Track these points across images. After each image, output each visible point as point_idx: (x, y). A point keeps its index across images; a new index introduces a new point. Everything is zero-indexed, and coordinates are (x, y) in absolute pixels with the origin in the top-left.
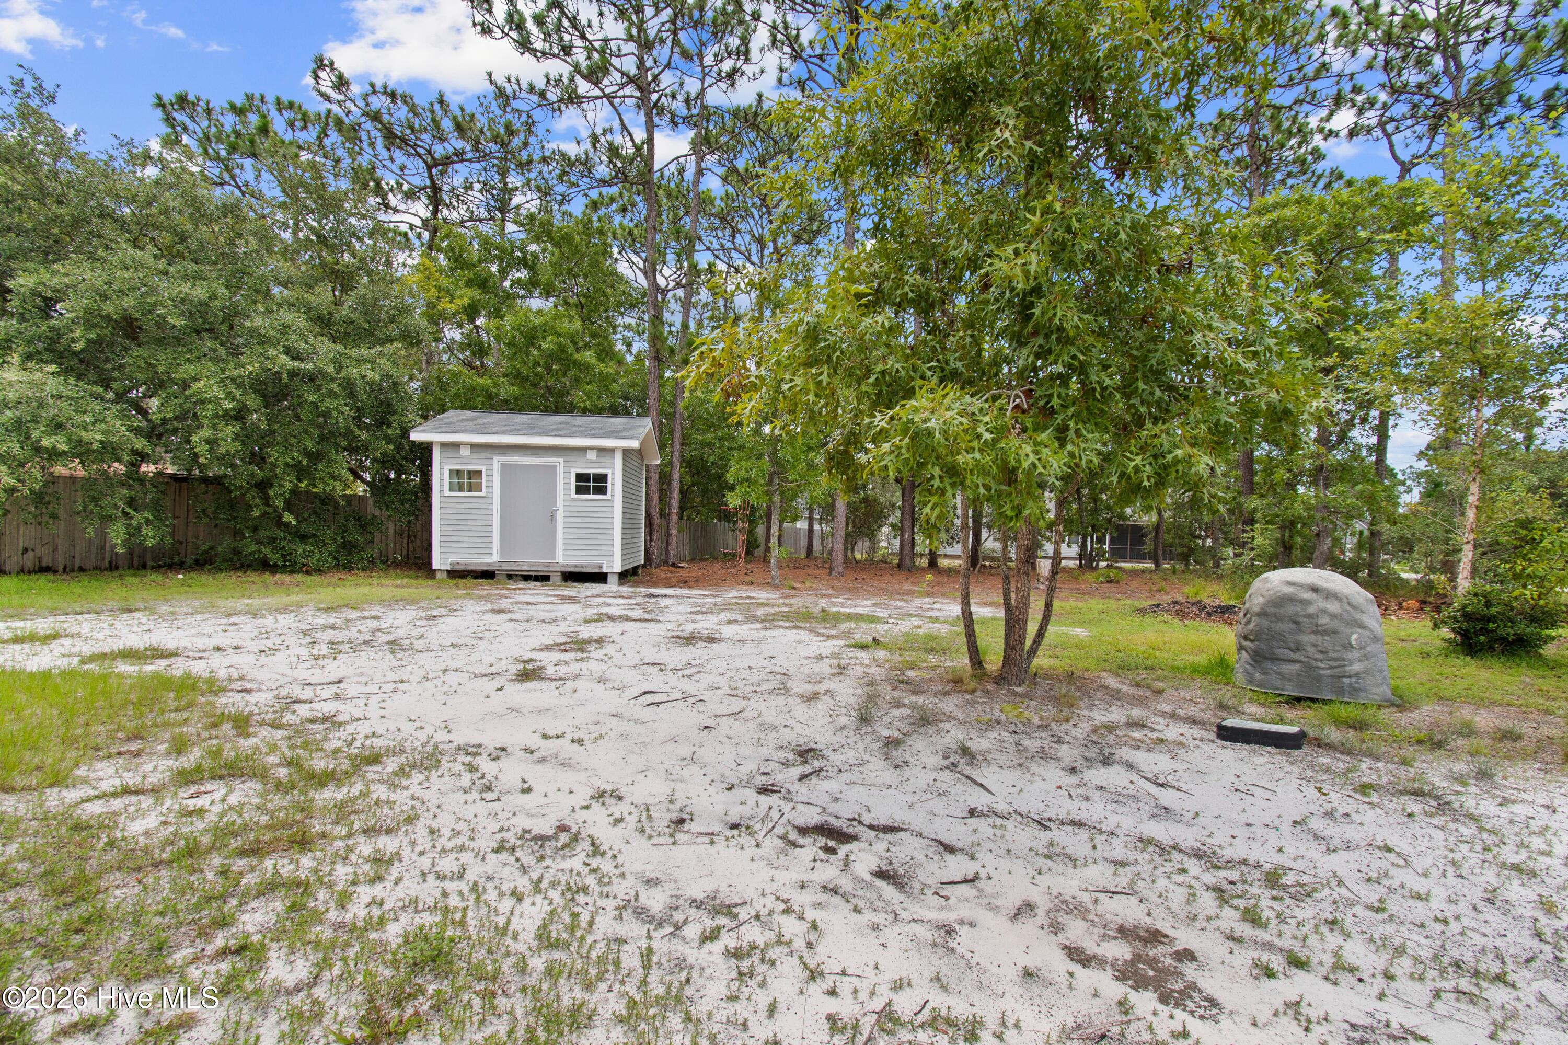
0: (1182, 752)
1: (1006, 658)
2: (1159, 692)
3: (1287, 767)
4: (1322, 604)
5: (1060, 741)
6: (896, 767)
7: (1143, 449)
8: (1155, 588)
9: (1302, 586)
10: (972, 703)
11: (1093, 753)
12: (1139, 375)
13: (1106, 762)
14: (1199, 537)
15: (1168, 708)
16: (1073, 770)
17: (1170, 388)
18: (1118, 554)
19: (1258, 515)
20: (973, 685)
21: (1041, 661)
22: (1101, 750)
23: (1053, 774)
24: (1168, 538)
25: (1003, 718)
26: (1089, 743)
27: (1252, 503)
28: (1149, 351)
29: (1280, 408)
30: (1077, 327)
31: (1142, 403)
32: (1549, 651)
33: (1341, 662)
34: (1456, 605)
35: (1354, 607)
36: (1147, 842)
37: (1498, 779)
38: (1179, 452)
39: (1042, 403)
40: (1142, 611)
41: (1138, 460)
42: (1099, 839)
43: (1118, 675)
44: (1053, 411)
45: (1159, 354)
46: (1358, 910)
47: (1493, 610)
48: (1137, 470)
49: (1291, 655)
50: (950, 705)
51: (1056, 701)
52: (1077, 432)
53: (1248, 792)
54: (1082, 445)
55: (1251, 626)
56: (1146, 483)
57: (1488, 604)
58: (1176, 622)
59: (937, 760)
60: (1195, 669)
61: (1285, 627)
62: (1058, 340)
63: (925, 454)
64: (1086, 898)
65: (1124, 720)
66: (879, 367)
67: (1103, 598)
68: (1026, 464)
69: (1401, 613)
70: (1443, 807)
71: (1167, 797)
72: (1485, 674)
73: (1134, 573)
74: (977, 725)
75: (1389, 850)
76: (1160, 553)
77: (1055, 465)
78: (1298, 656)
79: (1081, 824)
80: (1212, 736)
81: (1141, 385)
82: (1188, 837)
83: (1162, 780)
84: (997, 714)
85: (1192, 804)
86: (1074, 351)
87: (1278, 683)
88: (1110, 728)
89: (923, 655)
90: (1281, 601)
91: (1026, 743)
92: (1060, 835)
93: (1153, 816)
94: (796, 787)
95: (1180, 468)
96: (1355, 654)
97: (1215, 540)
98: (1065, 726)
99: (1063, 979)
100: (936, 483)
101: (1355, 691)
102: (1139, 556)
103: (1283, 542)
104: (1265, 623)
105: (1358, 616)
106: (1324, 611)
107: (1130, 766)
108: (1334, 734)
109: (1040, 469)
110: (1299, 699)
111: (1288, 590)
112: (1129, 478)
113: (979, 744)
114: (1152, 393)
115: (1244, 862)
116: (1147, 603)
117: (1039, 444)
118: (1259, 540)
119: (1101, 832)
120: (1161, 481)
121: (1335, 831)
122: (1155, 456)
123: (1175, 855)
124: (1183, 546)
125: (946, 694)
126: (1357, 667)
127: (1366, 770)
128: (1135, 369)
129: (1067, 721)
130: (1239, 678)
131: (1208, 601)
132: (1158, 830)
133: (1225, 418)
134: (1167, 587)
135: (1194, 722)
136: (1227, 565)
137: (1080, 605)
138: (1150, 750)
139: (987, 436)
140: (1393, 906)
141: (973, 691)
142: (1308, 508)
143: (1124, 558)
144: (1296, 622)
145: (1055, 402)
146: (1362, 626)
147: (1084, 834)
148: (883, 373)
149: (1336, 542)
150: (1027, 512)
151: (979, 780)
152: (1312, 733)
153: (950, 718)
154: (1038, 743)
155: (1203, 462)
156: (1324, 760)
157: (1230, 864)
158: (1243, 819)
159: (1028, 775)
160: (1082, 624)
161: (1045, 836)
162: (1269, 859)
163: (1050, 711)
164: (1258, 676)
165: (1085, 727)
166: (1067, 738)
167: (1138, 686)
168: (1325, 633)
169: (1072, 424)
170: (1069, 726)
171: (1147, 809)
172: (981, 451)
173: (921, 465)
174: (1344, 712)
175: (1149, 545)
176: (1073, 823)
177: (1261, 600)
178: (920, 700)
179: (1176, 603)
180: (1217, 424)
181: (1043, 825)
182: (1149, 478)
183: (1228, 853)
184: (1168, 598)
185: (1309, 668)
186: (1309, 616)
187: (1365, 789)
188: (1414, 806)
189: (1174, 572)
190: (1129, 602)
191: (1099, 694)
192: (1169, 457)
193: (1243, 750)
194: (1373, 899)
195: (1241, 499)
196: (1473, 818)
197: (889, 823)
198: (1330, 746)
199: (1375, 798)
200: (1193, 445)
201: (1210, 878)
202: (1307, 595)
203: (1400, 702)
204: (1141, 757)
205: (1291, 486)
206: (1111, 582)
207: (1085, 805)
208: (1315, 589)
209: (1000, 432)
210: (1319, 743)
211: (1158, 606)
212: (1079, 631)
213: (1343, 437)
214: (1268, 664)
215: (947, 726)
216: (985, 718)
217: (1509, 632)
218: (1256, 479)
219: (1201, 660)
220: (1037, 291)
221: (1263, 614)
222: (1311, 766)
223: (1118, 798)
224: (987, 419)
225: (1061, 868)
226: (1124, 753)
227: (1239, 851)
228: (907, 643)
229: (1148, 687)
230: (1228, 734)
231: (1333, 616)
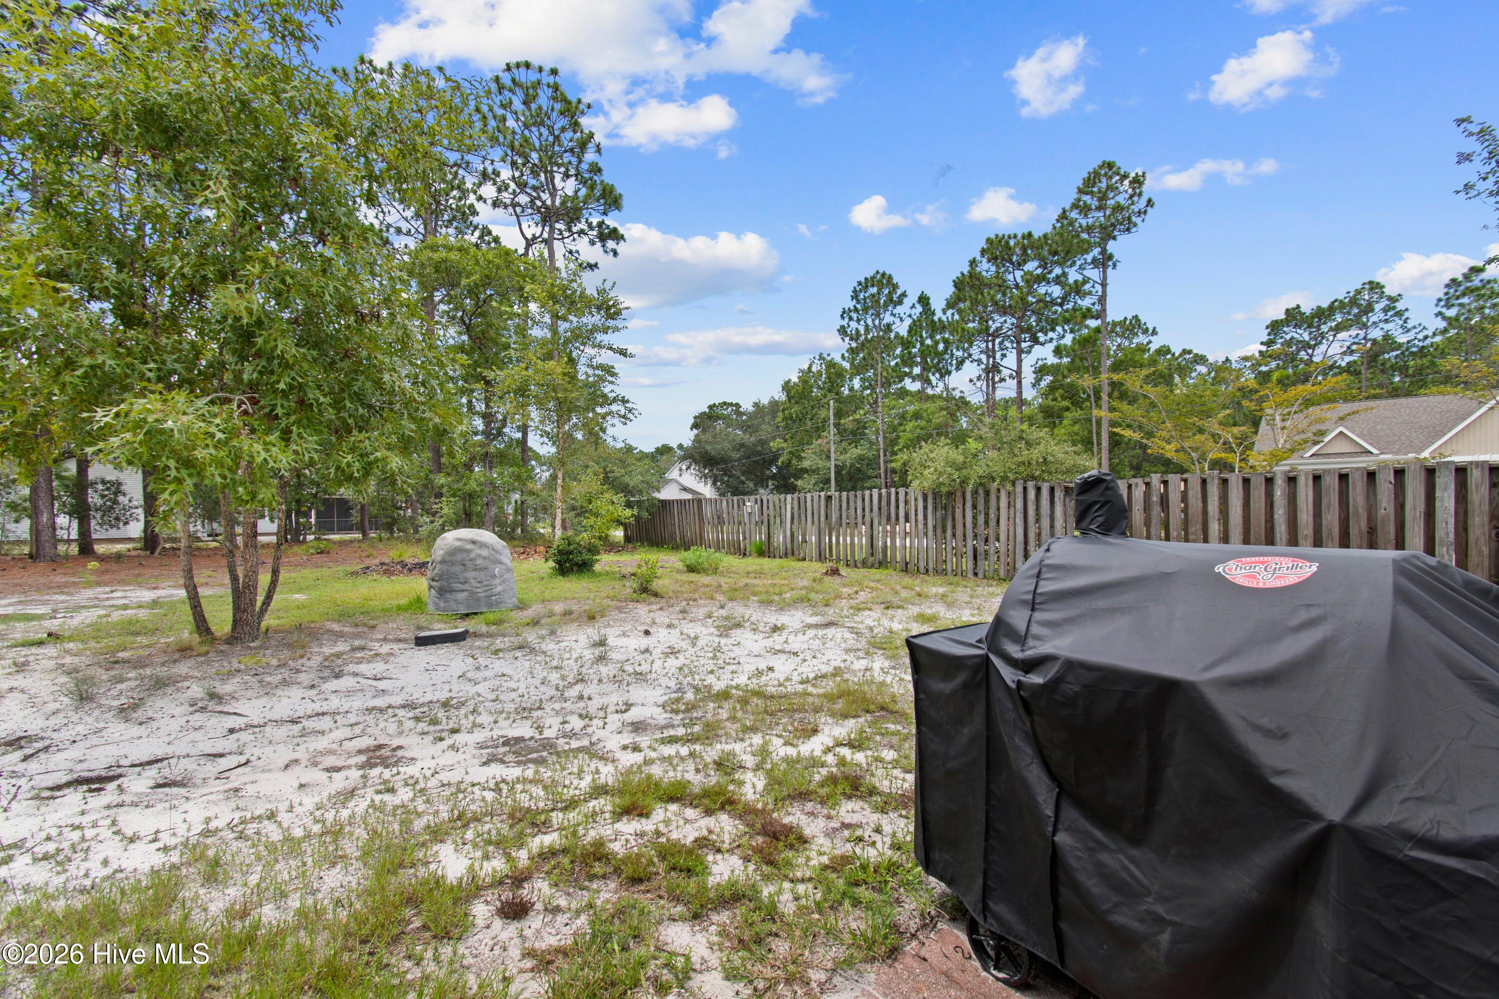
0: (392, 658)
1: (235, 622)
2: (374, 627)
3: (457, 651)
4: (478, 551)
5: (298, 671)
6: (141, 724)
7: (352, 450)
8: (364, 554)
9: (466, 540)
10: (208, 663)
11: (326, 673)
12: (346, 395)
13: (337, 676)
14: (400, 508)
15: (381, 636)
16: (313, 686)
17: (370, 407)
18: (325, 526)
19: (445, 490)
20: (204, 649)
21: (269, 621)
22: (333, 670)
23: (296, 693)
24: (374, 510)
25: (242, 667)
26: (322, 667)
27: (441, 480)
28: (353, 379)
29: (441, 429)
30: (295, 356)
31: (350, 416)
32: (597, 567)
33: (490, 587)
34: (555, 546)
35: (496, 551)
36: (370, 710)
37: (559, 633)
38: (378, 454)
39: (267, 410)
40: (354, 574)
41: (349, 457)
42: (337, 717)
43: (339, 621)
44: (277, 417)
45: (360, 383)
46: (486, 704)
47: (572, 547)
48: (349, 465)
49: (462, 587)
50: (183, 668)
51: (290, 646)
52: (300, 436)
53: (434, 670)
54: (305, 445)
55: (436, 571)
56: (356, 474)
57: (569, 544)
58: (384, 579)
59: (186, 708)
60: (399, 608)
61: (457, 569)
62: (280, 365)
63: (158, 448)
64: (334, 746)
65: (348, 648)
66: (87, 361)
67: (316, 567)
68: (259, 460)
69: (536, 556)
70: (533, 651)
71: (382, 685)
72: (568, 585)
73: (342, 543)
74: (217, 677)
75: (504, 675)
76: (367, 524)
77: (284, 461)
78: (466, 587)
79: (323, 714)
80: (412, 646)
81: (348, 404)
82: (397, 700)
83: (379, 676)
84: (235, 665)
85: (399, 684)
86: (293, 374)
87: (455, 607)
88: (338, 655)
89: (131, 638)
90: (454, 552)
91: (268, 679)
92: (309, 724)
93: (374, 697)
94: (21, 767)
95: (380, 464)
96: (498, 581)
97: (414, 511)
98: (300, 661)
99: (327, 781)
100: (173, 473)
101: (498, 603)
102: (346, 528)
103: (465, 510)
104: (445, 567)
105: (498, 557)
106: (479, 556)
107: (356, 675)
108: (484, 629)
109: (272, 464)
110: (467, 615)
111: (458, 544)
112: (343, 470)
113: (224, 689)
114: (357, 410)
115: (431, 702)
116: (358, 568)
117: (268, 444)
118: (446, 510)
119: (339, 713)
120: (367, 471)
121: (479, 675)
122: (362, 456)
123: (390, 710)
124: (387, 516)
125: (175, 661)
126: (499, 589)
127: (499, 643)
128: (342, 391)
129: (302, 657)
130: (431, 608)
131: (410, 561)
132: (380, 702)
133: (407, 432)
134: (375, 553)
135: (400, 640)
136: (424, 531)
137: (294, 575)
138: (369, 662)
139: (219, 435)
140: (501, 698)
141: (207, 653)
142: (481, 484)
143: (331, 530)
144: (464, 565)
145: (279, 411)
146: (501, 563)
147: (327, 718)
148: (92, 367)
149: (501, 508)
150: (261, 496)
151: (232, 711)
152: (471, 630)
153: (186, 678)
154: (280, 677)
155: (395, 462)
156: (477, 644)
157: (423, 705)
158: (431, 682)
159: (275, 698)
160: (300, 590)
161: (300, 726)
162: (443, 696)
163: (285, 654)
164: (442, 604)
165: (318, 659)
166: (304, 669)
167: (357, 626)
168: (481, 569)
169: (294, 428)
170: (304, 660)
171: (369, 695)
172: (216, 447)
173: (155, 458)
174: (491, 617)
175: (355, 517)
176: (318, 714)
177: (442, 552)
178: (148, 671)
179: (383, 564)
180: (403, 435)
181: (294, 722)
182: (358, 471)
183: (421, 701)
184: (377, 561)
185: (473, 593)
186: (471, 560)
187: (496, 652)
188: (518, 654)
189: (380, 540)
190: (341, 568)
191: (325, 637)
192: (372, 457)
193: (431, 649)
194: (494, 697)
195: (432, 476)
196: (544, 652)
197: (152, 758)
198: (481, 635)
199: (501, 655)
200: (389, 449)
201: (411, 715)
202: (469, 546)
203: (522, 606)
204: (364, 668)
205: (469, 467)
206: (322, 552)
207: (325, 703)
208: (474, 542)
209: (233, 433)
210: (476, 635)
211: (368, 568)
212: (298, 596)
213: (500, 433)
214: (448, 595)
215: (187, 684)
216: (225, 671)
217: (579, 559)
218: (443, 460)
219: (403, 602)
220: (259, 323)
221: (443, 562)
222: (471, 648)
223: (349, 693)
224: (218, 421)
225: (313, 738)
226: (352, 668)
227: (428, 697)
228: (97, 631)
229: (365, 625)
230: (422, 642)
231: (485, 558)
